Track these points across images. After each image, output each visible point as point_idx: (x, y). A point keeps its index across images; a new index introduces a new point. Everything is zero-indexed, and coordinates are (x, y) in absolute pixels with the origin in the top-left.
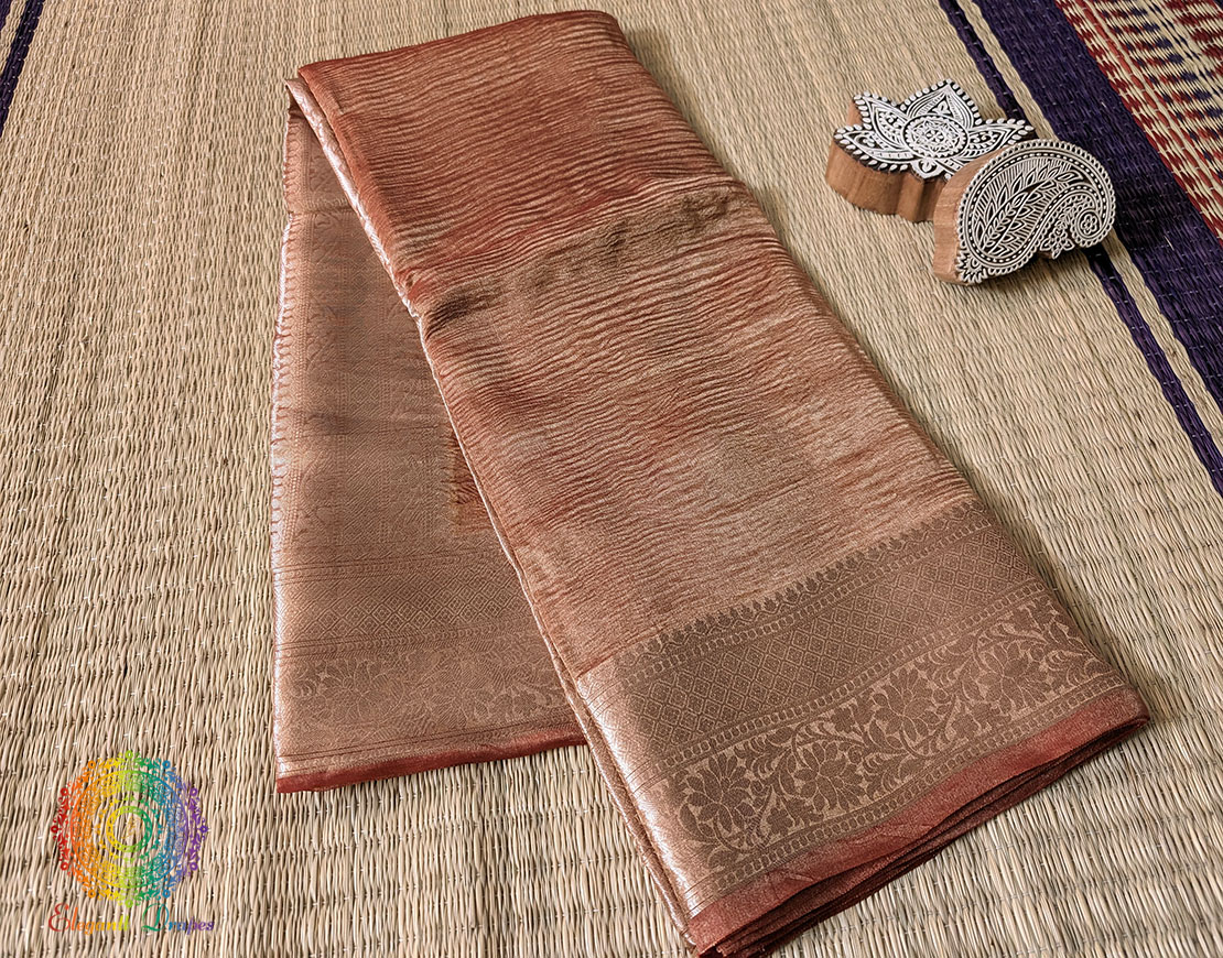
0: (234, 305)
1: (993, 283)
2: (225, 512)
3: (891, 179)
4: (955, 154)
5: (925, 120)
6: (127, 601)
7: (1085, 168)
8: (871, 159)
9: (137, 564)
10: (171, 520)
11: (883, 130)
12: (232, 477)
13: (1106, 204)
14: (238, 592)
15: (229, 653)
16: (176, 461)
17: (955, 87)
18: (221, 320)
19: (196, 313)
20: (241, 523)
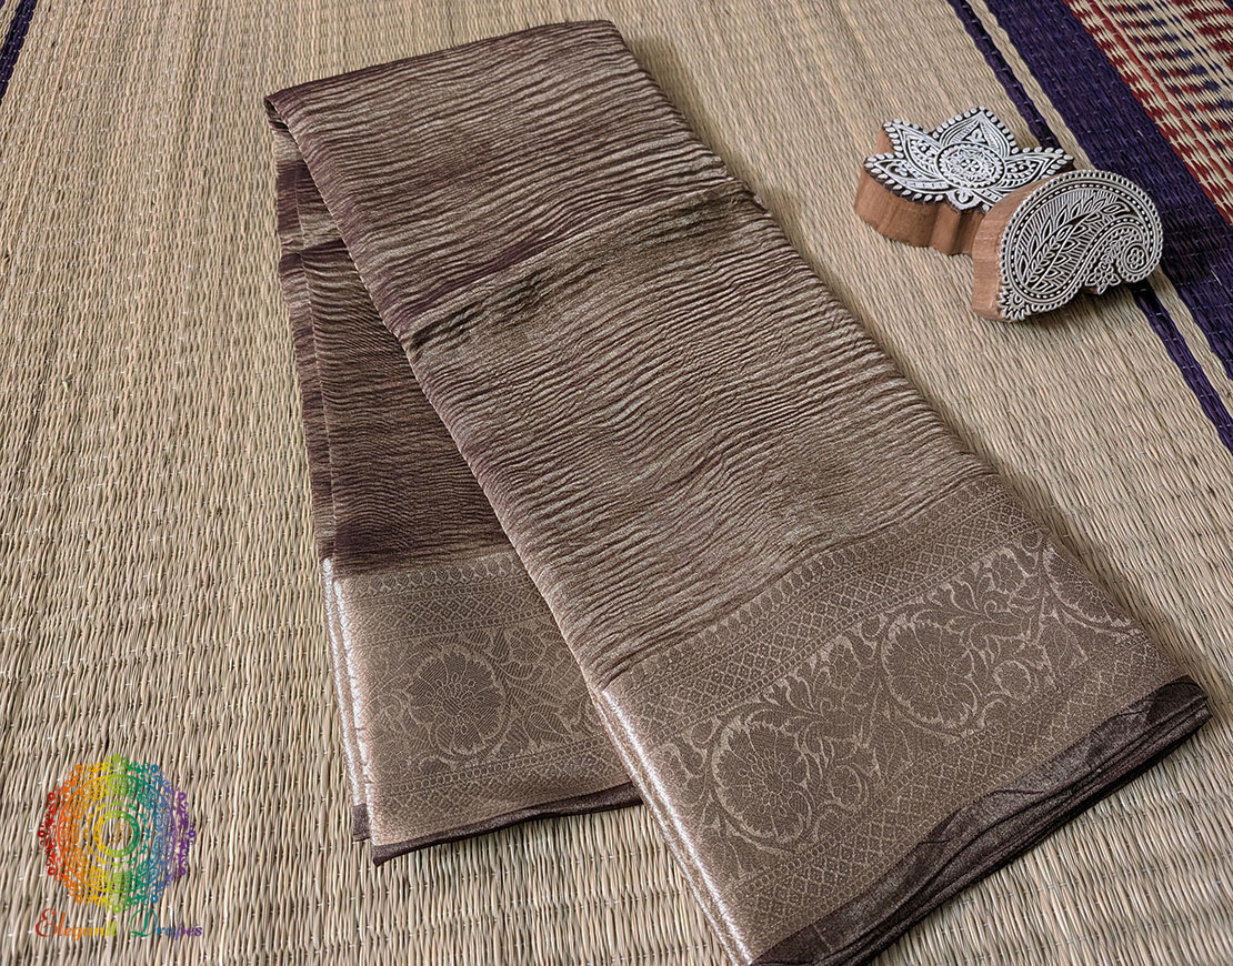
0: (229, 342)
1: (1038, 320)
2: (219, 566)
3: (926, 210)
4: (992, 184)
5: (959, 148)
6: (110, 666)
7: (1132, 199)
8: (904, 189)
9: (121, 624)
10: (159, 575)
11: (916, 158)
12: (226, 528)
13: (1153, 236)
14: (232, 655)
15: (221, 725)
16: (165, 511)
17: (989, 114)
18: (215, 357)
19: (189, 349)
20: (236, 578)
